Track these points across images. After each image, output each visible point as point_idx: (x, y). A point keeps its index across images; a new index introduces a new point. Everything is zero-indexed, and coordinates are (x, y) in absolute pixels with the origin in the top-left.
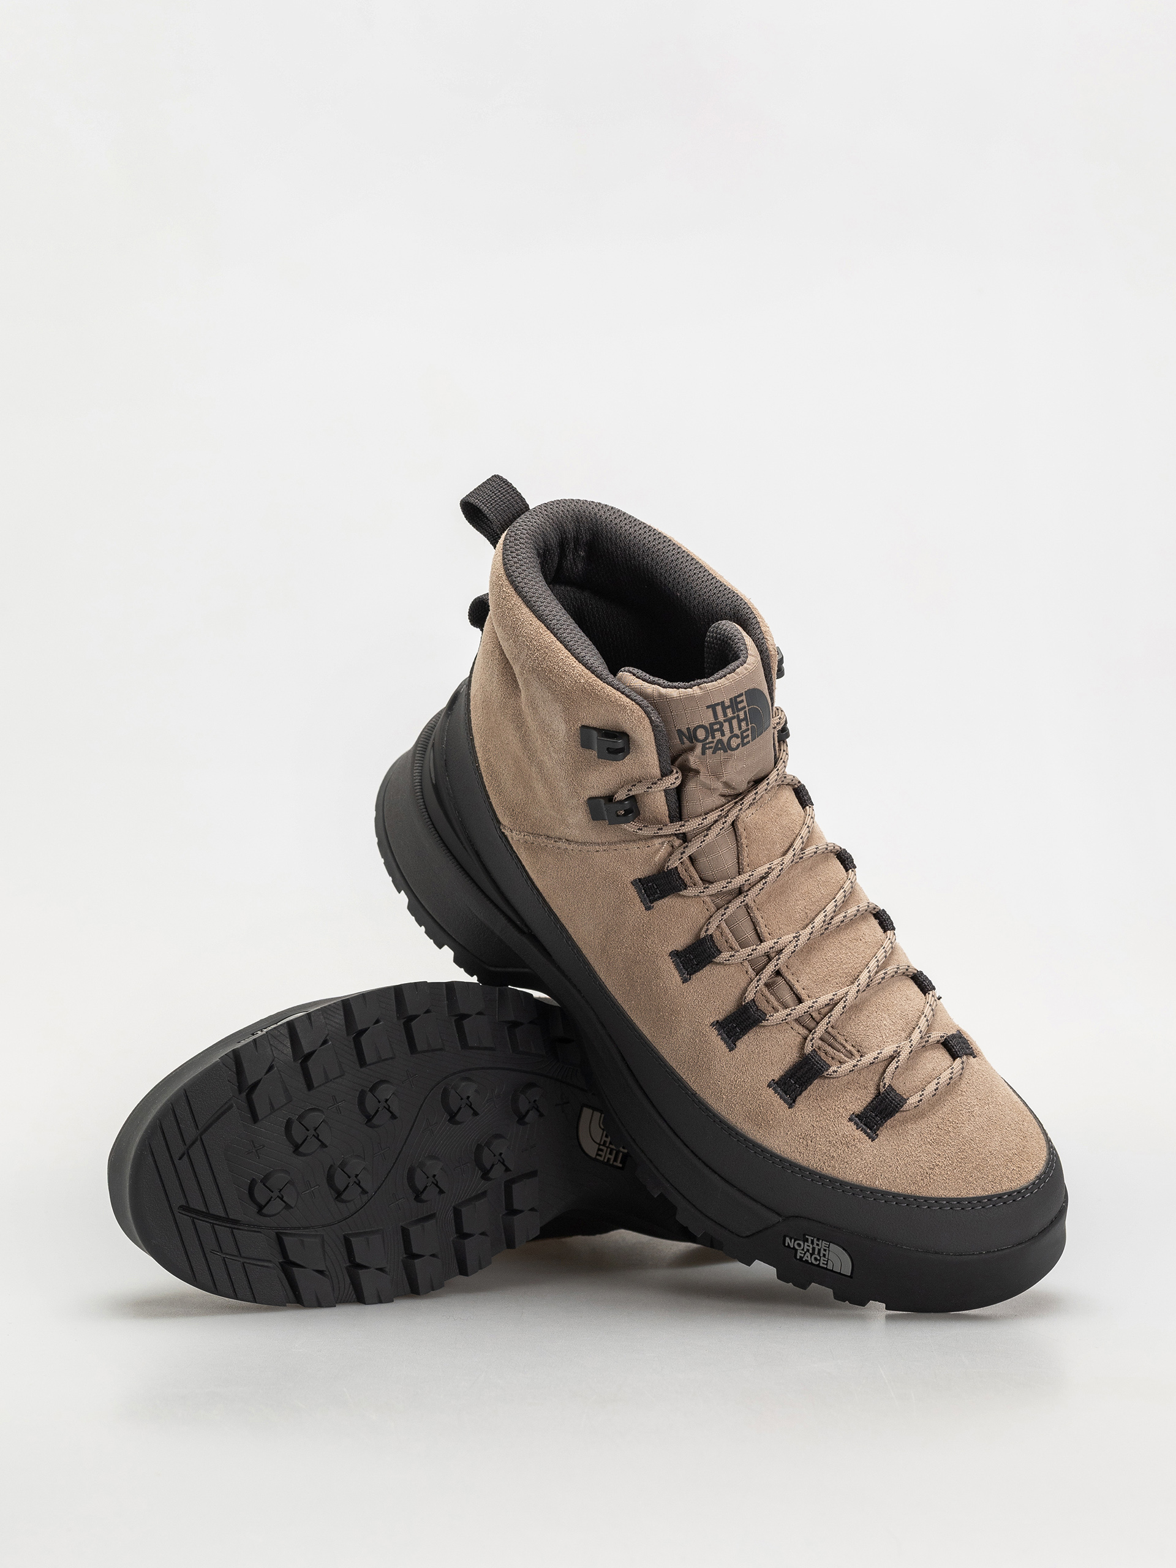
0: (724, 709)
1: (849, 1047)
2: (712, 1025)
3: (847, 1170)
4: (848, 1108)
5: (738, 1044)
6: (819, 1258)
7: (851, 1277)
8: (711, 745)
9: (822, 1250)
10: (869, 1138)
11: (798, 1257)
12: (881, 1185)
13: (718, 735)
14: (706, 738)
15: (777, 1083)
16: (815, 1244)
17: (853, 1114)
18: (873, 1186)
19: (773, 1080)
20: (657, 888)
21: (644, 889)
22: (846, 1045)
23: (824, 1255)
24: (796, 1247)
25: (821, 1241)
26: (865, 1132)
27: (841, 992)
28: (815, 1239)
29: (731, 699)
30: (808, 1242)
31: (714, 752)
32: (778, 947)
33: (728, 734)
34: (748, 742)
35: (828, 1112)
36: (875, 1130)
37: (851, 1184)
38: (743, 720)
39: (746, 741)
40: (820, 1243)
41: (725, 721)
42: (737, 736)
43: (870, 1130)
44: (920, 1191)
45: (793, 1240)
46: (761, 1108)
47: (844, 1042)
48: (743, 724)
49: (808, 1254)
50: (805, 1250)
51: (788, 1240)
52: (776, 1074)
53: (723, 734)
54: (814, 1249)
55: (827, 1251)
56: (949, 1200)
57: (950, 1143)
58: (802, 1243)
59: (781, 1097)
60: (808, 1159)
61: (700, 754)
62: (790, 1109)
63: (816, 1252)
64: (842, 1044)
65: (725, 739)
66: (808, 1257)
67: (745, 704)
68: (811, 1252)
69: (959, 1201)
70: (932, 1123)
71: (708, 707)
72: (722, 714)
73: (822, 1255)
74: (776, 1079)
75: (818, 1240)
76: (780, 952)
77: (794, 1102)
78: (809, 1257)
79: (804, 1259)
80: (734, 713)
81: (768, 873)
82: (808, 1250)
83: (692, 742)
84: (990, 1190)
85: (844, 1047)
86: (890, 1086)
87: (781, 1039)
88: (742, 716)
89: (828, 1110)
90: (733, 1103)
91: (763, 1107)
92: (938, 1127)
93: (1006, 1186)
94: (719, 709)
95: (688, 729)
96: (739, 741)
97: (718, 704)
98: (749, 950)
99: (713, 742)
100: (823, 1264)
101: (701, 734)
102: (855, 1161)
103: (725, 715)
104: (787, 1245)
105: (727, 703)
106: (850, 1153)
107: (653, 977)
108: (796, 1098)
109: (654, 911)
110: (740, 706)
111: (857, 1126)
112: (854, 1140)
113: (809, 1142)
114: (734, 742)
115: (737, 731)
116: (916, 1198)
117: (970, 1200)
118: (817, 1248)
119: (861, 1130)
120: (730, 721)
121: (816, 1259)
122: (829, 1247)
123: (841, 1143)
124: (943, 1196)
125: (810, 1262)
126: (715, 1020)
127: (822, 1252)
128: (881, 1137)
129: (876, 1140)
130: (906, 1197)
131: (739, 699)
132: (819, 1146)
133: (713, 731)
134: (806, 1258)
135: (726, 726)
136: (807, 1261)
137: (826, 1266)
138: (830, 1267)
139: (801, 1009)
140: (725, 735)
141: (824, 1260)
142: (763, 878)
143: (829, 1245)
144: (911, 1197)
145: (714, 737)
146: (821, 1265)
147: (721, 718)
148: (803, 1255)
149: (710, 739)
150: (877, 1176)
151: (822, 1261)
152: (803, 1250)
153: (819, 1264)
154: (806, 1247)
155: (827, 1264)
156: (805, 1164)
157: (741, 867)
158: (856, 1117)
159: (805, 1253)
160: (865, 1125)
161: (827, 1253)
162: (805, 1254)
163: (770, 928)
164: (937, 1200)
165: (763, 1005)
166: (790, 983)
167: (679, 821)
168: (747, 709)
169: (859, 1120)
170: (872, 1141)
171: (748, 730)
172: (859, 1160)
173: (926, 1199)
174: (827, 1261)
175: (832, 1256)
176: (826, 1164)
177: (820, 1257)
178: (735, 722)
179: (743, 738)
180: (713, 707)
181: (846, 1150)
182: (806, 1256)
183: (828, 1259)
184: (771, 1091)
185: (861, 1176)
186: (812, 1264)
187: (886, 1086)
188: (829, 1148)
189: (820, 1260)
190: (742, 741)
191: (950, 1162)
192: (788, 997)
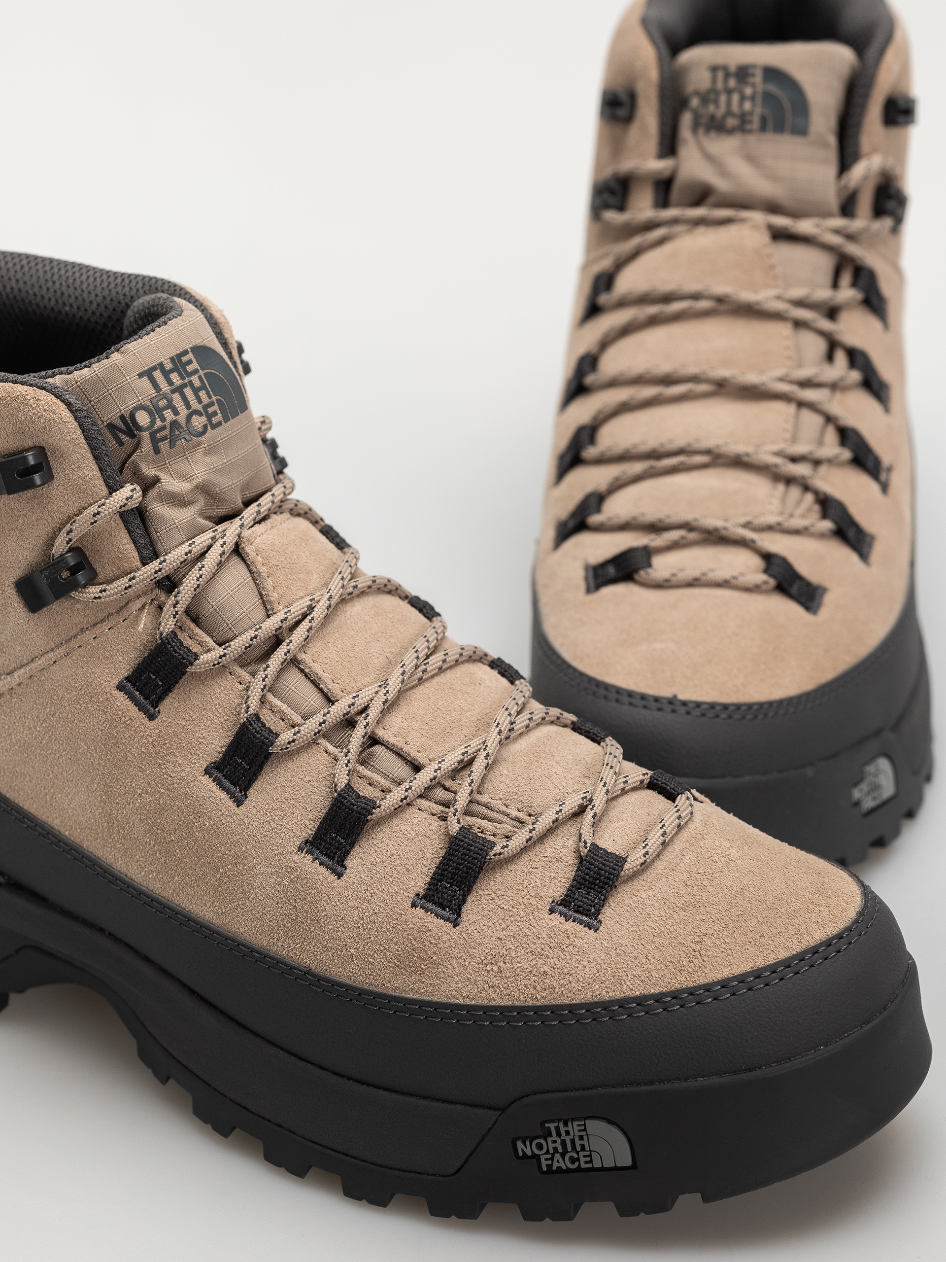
0: (166, 374)
1: (514, 813)
2: (300, 849)
3: (573, 984)
4: (543, 894)
5: (348, 863)
6: (576, 1156)
7: (634, 1166)
8: (163, 433)
9: (577, 1139)
10: (590, 929)
11: (545, 1169)
12: (631, 990)
13: (169, 415)
14: (153, 422)
15: (425, 897)
16: (563, 1134)
17: (553, 902)
18: (619, 995)
19: (418, 895)
20: (157, 677)
21: (137, 690)
22: (508, 811)
23: (583, 1148)
24: (537, 1152)
25: (570, 1124)
26: (581, 922)
27: (475, 743)
28: (561, 1125)
29: (172, 359)
30: (552, 1136)
31: (172, 445)
32: (360, 703)
33: (184, 412)
34: (219, 424)
35: (515, 910)
36: (594, 914)
37: (586, 1004)
38: (200, 389)
39: (214, 420)
40: (570, 1128)
41: (173, 392)
42: (198, 413)
43: (587, 916)
44: (694, 980)
45: (528, 1143)
46: (414, 942)
47: (504, 808)
48: (202, 394)
49: (557, 1156)
50: (551, 1151)
51: (520, 1145)
52: (419, 882)
53: (176, 412)
54: (563, 1143)
55: (585, 1138)
56: (741, 979)
57: (713, 900)
58: (542, 1141)
59: (437, 915)
60: (508, 992)
61: (152, 452)
62: (457, 928)
63: (569, 1148)
64: (499, 812)
65: (182, 418)
66: (559, 1163)
67: (194, 365)
68: (560, 1150)
69: (757, 974)
70: (675, 881)
71: (140, 375)
72: (165, 382)
73: (578, 1149)
74: (422, 892)
75: (566, 1124)
76: (365, 709)
77: (459, 915)
78: (561, 1160)
79: (554, 1168)
80: (183, 378)
81: (311, 608)
82: (556, 1149)
83: (133, 436)
84: (796, 947)
85: (508, 815)
86: (593, 844)
87: (409, 829)
88: (197, 383)
89: (513, 907)
90: (369, 955)
91: (415, 939)
92: (687, 885)
93: (819, 935)
94: (157, 374)
95: (122, 417)
96: (203, 419)
97: (154, 368)
98: (319, 718)
99: (164, 428)
100: (586, 1162)
101: (143, 418)
102: (580, 967)
103: (170, 383)
104: (521, 1154)
105: (168, 366)
106: (568, 957)
107: (192, 817)
108: (460, 910)
109: (162, 717)
110: (190, 368)
111: (565, 916)
112: (568, 937)
113: (502, 964)
114: (198, 422)
115: (195, 405)
116: (691, 992)
117: (773, 969)
118: (568, 1139)
119: (574, 921)
120: (180, 390)
121: (573, 1160)
122: (585, 1130)
123: (550, 948)
124: (731, 976)
125: (564, 1167)
126: (302, 839)
127: (578, 1143)
128: (607, 922)
129: (601, 928)
130: (675, 995)
131: (185, 359)
132: (519, 965)
133: (160, 411)
134: (558, 1165)
135: (177, 398)
136: (559, 1170)
137: (590, 1165)
138: (597, 1164)
139: (423, 778)
140: (179, 414)
141: (585, 1156)
142: (305, 616)
143: (585, 1124)
144: (683, 991)
145: (163, 419)
146: (583, 1166)
147: (165, 387)
148: (550, 1162)
149: (159, 423)
150: (620, 979)
151: (582, 1160)
152: (548, 1152)
153: (579, 1164)
154: (551, 1146)
155: (591, 1161)
156: (506, 1002)
157: (269, 607)
158: (560, 905)
159: (553, 1155)
160: (576, 911)
161: (585, 1142)
162: (552, 1159)
163: (339, 682)
164: (724, 984)
165: (366, 791)
166: (395, 749)
167: (156, 559)
168: (201, 373)
169: (565, 907)
170: (596, 931)
171: (211, 404)
172: (585, 963)
173: (707, 988)
174: (590, 1156)
175: (595, 1144)
176: (538, 988)
177: (578, 1153)
178: (188, 391)
179: (210, 417)
180: (148, 374)
181: (562, 955)
182: (555, 1161)
183: (591, 1151)
184: (419, 912)
185: (597, 987)
186: (569, 1171)
187: (588, 845)
188: (534, 962)
189: (578, 1159)
190: (209, 420)
191: (723, 925)
192: (401, 769)
